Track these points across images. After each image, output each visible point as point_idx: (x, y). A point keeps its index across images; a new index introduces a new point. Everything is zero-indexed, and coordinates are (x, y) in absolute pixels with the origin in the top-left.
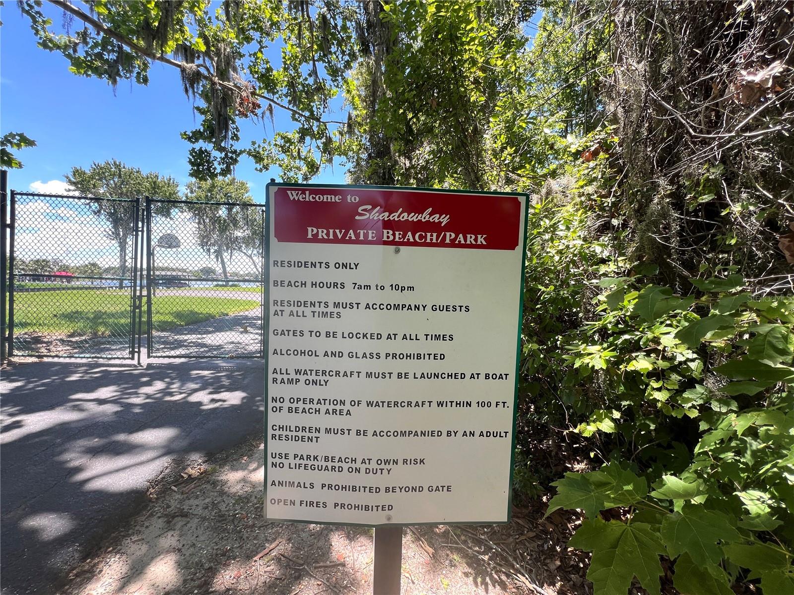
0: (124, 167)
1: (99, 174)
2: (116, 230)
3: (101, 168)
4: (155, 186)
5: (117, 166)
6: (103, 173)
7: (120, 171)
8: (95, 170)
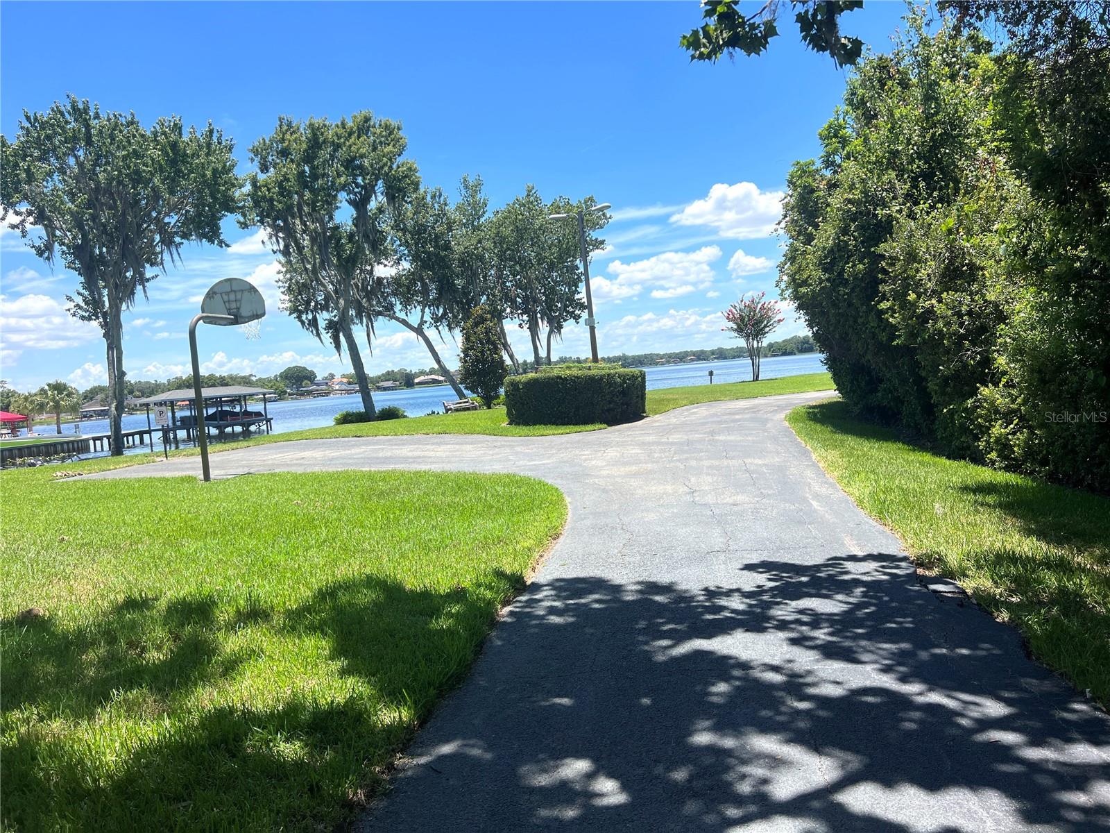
0: (97, 116)
1: (38, 143)
2: (92, 293)
3: (43, 125)
4: (176, 157)
5: (80, 113)
6: (48, 137)
7: (88, 127)
8: (28, 133)
